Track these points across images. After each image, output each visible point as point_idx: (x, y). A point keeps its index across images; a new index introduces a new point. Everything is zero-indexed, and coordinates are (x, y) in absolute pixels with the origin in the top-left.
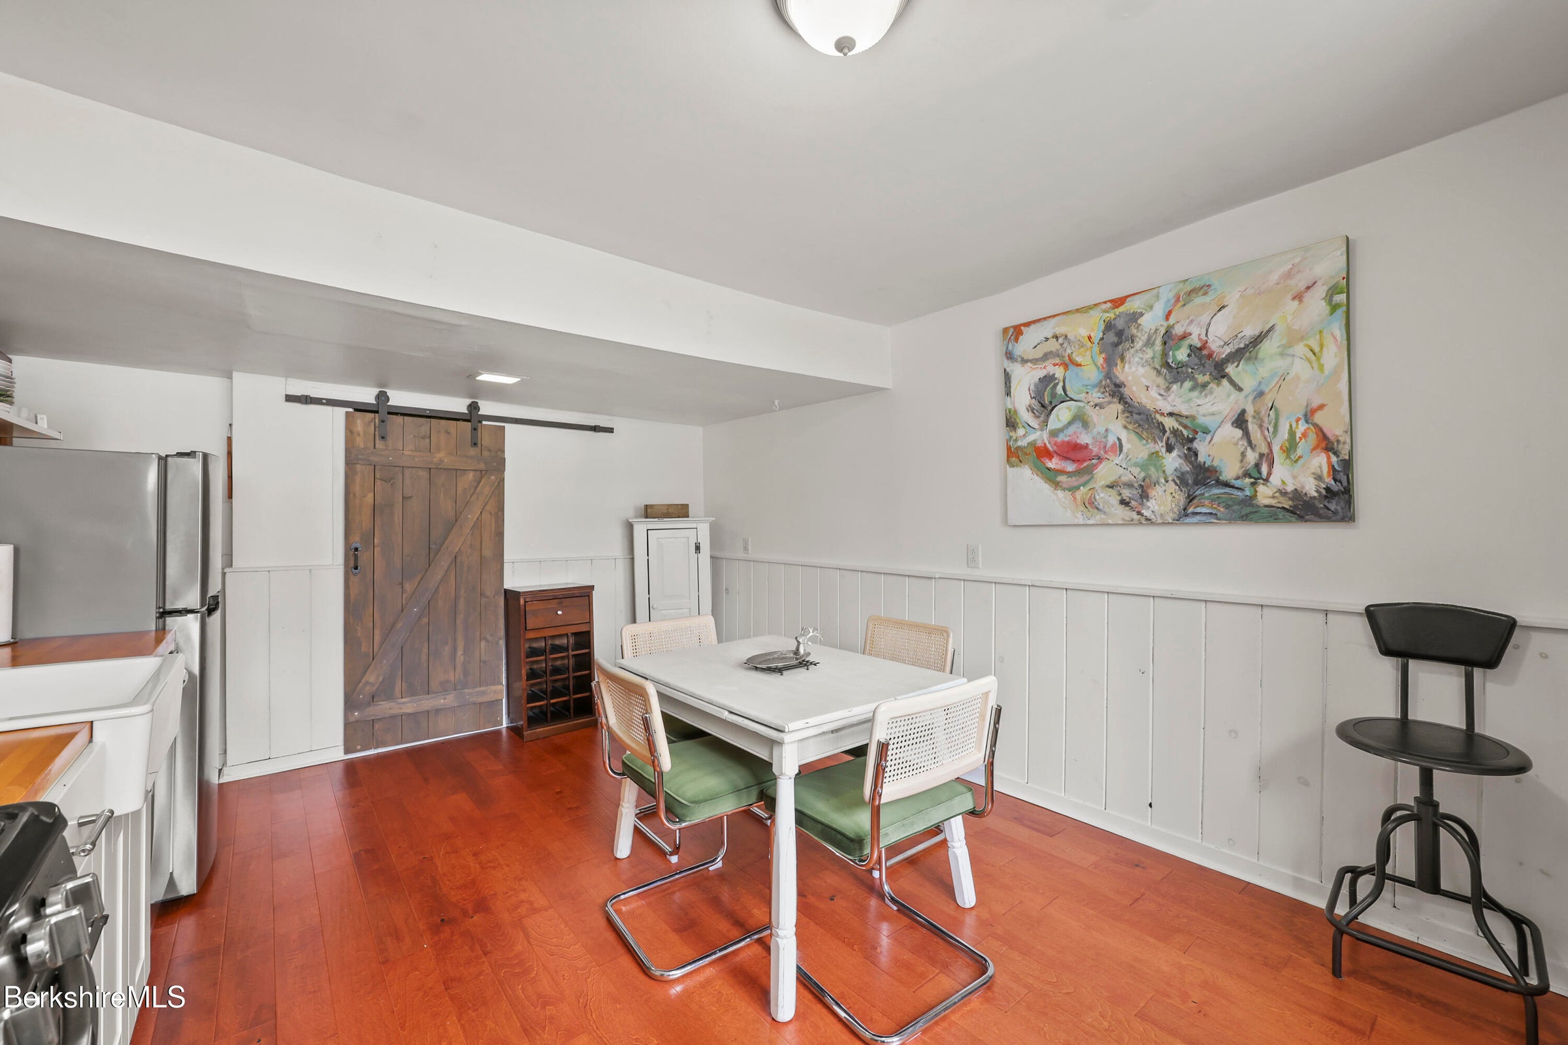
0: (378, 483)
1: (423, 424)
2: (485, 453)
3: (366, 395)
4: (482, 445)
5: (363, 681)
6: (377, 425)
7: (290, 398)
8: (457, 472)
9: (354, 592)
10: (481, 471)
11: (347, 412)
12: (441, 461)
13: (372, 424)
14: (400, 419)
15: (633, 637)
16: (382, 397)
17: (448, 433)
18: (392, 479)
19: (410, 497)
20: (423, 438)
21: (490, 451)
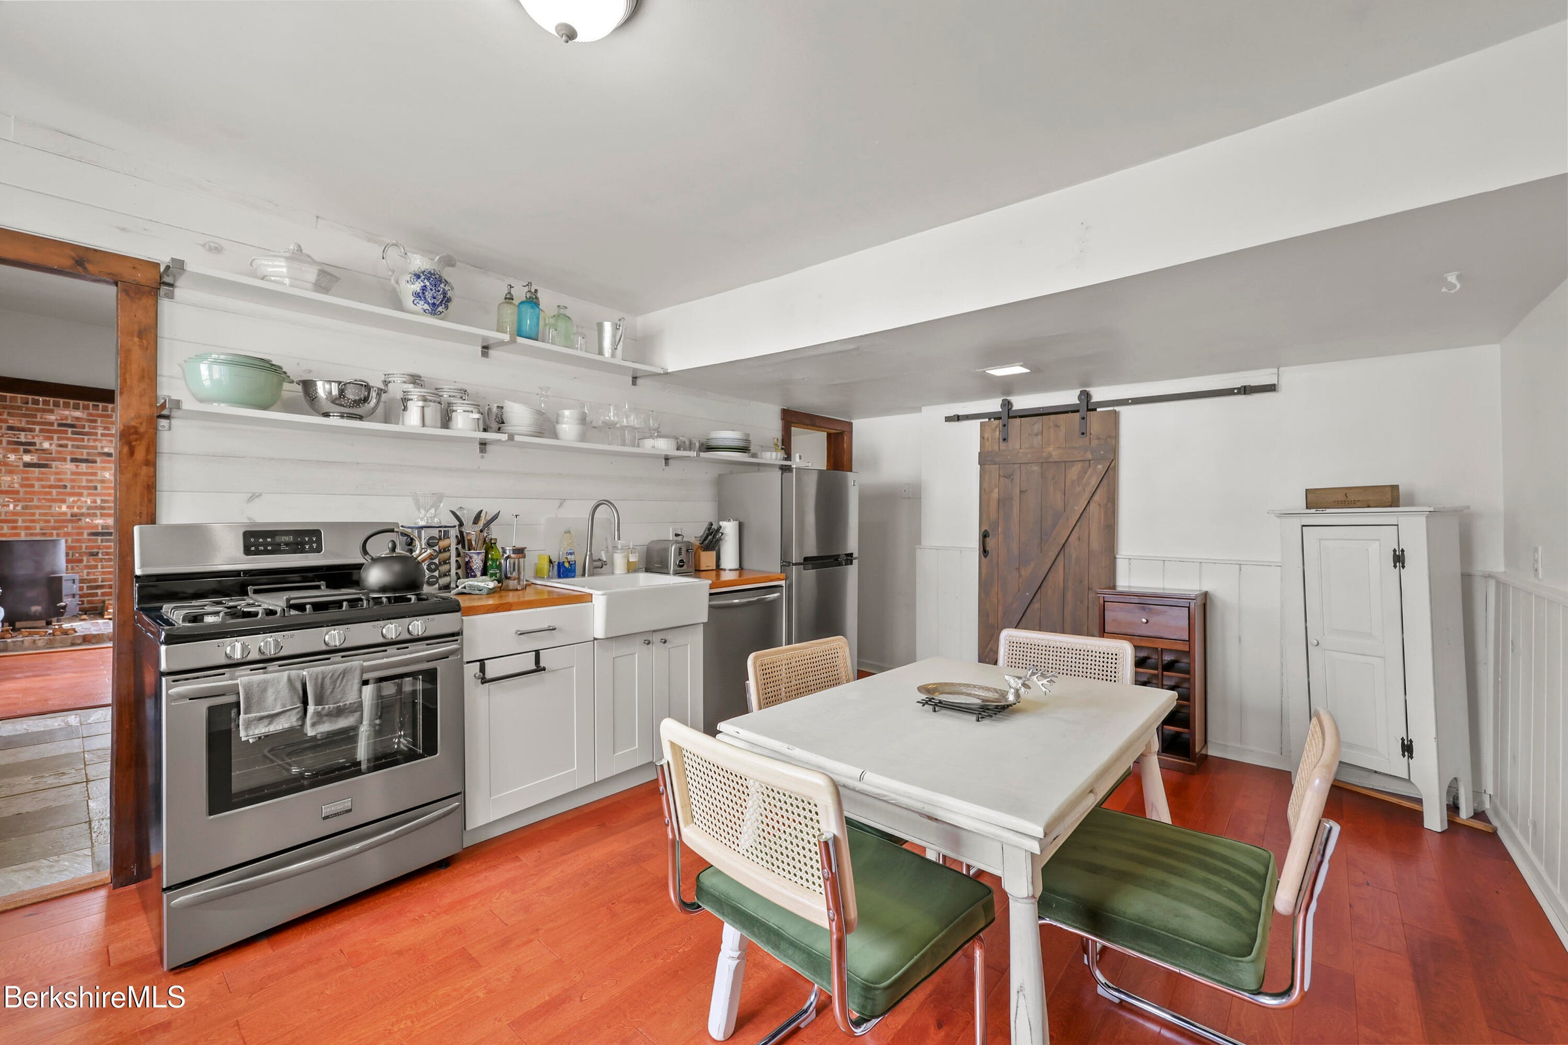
0: (1002, 479)
1: (1036, 423)
2: (1095, 443)
3: (993, 405)
4: (1090, 434)
5: (989, 647)
6: (1001, 429)
7: (948, 419)
8: (1066, 464)
9: (984, 571)
10: (1090, 461)
11: (981, 423)
12: (1050, 455)
13: (998, 429)
14: (1018, 420)
15: (1012, 644)
16: (1007, 404)
17: (1057, 426)
18: (1012, 475)
19: (1026, 491)
20: (1036, 435)
21: (1099, 439)
